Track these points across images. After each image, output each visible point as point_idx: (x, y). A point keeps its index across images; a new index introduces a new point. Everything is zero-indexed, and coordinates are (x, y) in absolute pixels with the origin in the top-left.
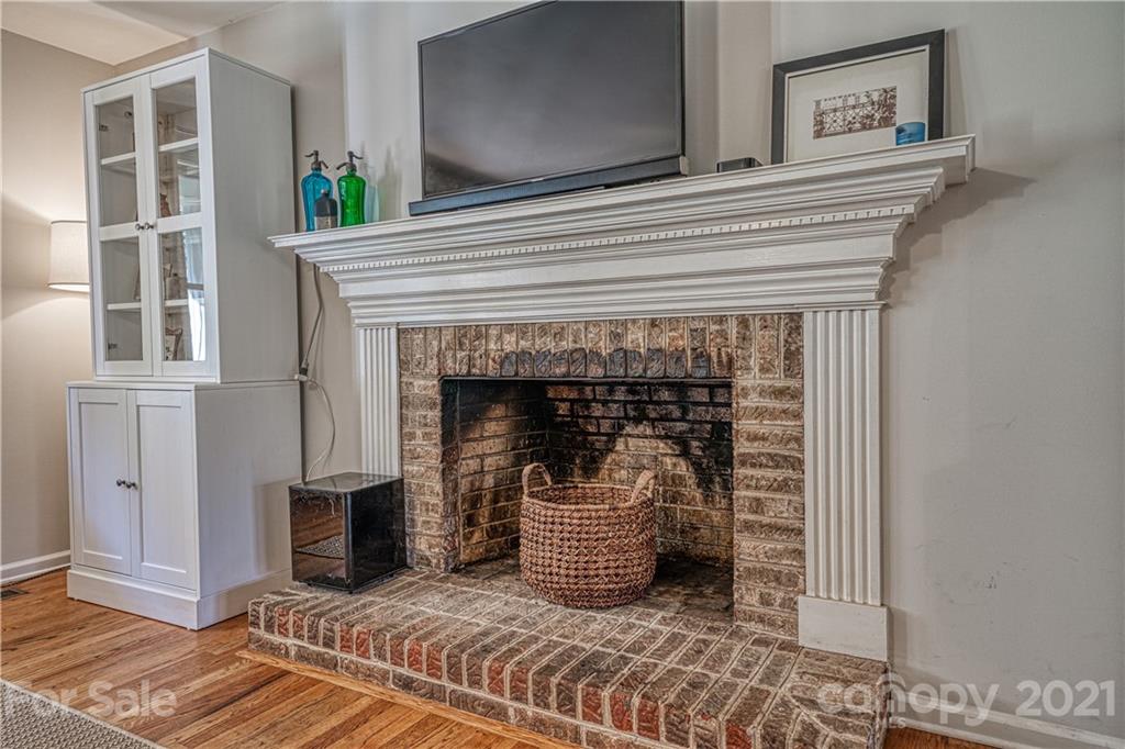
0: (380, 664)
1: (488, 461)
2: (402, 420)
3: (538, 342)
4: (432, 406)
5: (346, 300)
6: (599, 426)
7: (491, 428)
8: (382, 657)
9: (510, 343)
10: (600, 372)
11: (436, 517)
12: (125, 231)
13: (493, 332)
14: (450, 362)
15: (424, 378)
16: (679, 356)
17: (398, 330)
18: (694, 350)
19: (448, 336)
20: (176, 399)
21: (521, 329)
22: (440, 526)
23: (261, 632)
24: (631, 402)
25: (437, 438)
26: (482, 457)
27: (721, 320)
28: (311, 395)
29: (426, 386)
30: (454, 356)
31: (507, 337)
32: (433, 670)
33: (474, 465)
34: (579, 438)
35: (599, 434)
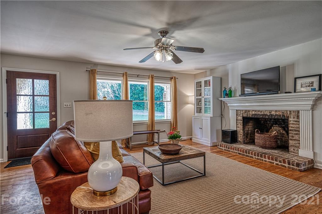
0: (236, 151)
1: (250, 129)
2: (237, 122)
3: (258, 113)
4: (241, 121)
5: (228, 106)
6: (269, 125)
7: (250, 124)
8: (236, 150)
9: (253, 113)
10: (268, 117)
11: (242, 136)
12: (200, 97)
13: (251, 111)
14: (244, 115)
15: (240, 117)
16: (280, 115)
17: (236, 110)
18: (282, 115)
19: (244, 111)
20: (208, 118)
21: (255, 111)
22: (242, 137)
23: (219, 147)
24: (275, 121)
25: (242, 125)
26: (249, 128)
27: (287, 111)
28: (223, 118)
29: (240, 118)
30: (245, 114)
31: (253, 112)
32: (243, 152)
33: (247, 129)
34: (265, 127)
35: (269, 126)
